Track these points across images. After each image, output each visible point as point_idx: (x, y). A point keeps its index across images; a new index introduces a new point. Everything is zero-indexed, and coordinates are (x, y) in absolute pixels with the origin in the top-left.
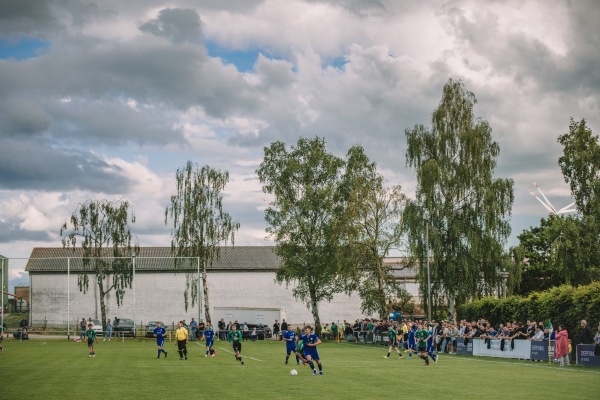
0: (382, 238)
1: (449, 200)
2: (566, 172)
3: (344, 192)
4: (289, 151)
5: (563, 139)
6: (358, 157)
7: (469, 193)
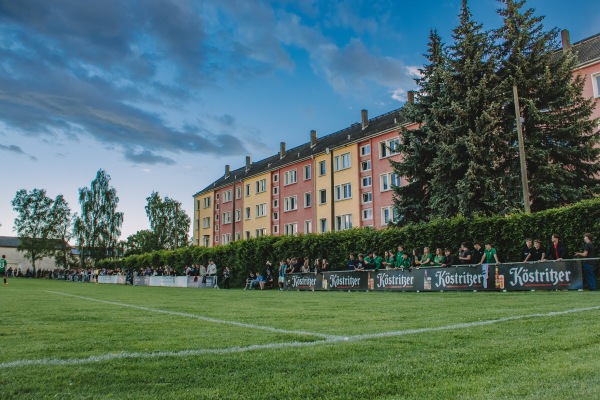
0: (67, 234)
1: (95, 219)
2: (148, 212)
3: (53, 214)
4: (28, 194)
5: (148, 199)
6: (60, 199)
7: (104, 217)
